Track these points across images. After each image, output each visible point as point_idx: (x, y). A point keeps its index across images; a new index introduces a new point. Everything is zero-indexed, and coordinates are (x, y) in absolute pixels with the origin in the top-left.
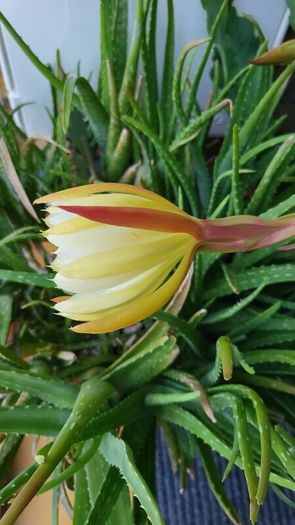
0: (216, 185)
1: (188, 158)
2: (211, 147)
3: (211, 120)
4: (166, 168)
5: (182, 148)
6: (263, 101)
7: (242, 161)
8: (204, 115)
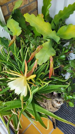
0: (17, 61)
1: (10, 61)
2: (12, 57)
3: (10, 55)
4: (8, 64)
5: (9, 60)
6: (15, 48)
7: (18, 56)
8: (9, 55)
